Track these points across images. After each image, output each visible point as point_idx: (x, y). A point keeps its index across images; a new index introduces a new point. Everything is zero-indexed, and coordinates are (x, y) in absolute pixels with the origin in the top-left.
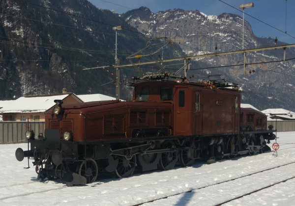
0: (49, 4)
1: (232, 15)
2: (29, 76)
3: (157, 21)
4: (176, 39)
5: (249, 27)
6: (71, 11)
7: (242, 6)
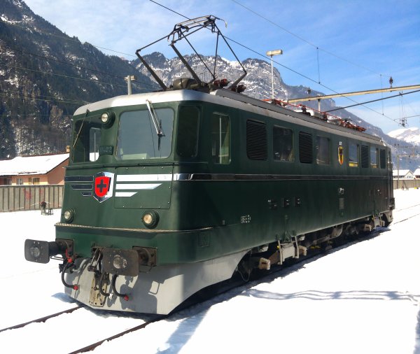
0: (48, 50)
1: (257, 61)
2: (25, 132)
3: (173, 68)
5: (278, 74)
6: (74, 58)
7: (270, 53)
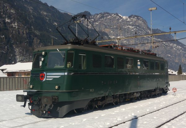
0: (32, 9)
1: (136, 16)
2: (21, 51)
3: (94, 19)
4: (105, 30)
5: (146, 23)
6: (45, 13)
7: (150, 9)
